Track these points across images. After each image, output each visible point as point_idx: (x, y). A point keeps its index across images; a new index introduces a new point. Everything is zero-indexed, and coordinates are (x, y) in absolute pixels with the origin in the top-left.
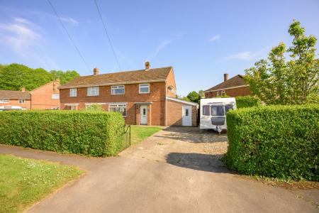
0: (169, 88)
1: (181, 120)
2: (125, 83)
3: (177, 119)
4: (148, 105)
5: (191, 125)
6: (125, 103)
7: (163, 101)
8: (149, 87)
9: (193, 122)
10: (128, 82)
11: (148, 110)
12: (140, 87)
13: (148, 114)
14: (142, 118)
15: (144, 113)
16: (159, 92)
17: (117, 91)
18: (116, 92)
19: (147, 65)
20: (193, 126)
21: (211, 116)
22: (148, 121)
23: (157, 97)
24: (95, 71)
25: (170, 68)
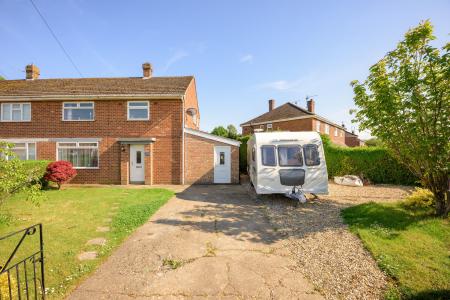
0: (189, 112)
1: (212, 172)
2: (94, 97)
3: (204, 171)
4: (147, 143)
5: (229, 182)
6: (96, 140)
7: (177, 136)
8: (148, 107)
9: (232, 175)
10: (102, 96)
11: (147, 155)
12: (129, 107)
13: (147, 163)
14: (134, 171)
15: (139, 161)
16: (168, 120)
17: (76, 113)
18: (74, 116)
19: (147, 68)
20: (233, 183)
21: (278, 168)
22: (147, 176)
23: (164, 128)
24: (29, 70)
25: (189, 79)
